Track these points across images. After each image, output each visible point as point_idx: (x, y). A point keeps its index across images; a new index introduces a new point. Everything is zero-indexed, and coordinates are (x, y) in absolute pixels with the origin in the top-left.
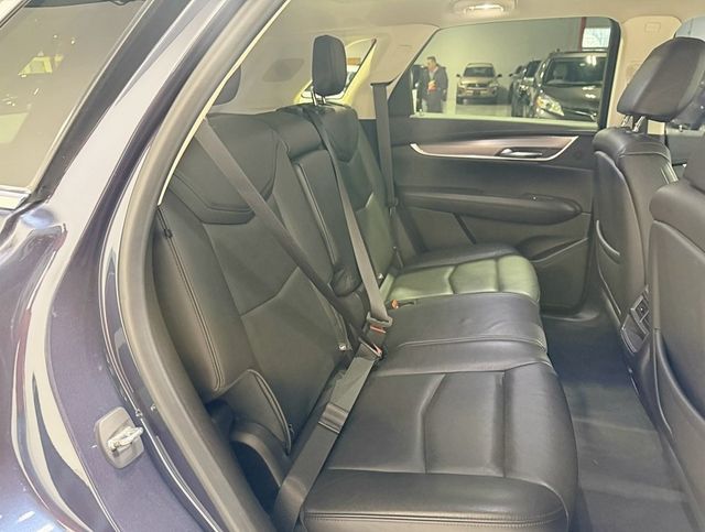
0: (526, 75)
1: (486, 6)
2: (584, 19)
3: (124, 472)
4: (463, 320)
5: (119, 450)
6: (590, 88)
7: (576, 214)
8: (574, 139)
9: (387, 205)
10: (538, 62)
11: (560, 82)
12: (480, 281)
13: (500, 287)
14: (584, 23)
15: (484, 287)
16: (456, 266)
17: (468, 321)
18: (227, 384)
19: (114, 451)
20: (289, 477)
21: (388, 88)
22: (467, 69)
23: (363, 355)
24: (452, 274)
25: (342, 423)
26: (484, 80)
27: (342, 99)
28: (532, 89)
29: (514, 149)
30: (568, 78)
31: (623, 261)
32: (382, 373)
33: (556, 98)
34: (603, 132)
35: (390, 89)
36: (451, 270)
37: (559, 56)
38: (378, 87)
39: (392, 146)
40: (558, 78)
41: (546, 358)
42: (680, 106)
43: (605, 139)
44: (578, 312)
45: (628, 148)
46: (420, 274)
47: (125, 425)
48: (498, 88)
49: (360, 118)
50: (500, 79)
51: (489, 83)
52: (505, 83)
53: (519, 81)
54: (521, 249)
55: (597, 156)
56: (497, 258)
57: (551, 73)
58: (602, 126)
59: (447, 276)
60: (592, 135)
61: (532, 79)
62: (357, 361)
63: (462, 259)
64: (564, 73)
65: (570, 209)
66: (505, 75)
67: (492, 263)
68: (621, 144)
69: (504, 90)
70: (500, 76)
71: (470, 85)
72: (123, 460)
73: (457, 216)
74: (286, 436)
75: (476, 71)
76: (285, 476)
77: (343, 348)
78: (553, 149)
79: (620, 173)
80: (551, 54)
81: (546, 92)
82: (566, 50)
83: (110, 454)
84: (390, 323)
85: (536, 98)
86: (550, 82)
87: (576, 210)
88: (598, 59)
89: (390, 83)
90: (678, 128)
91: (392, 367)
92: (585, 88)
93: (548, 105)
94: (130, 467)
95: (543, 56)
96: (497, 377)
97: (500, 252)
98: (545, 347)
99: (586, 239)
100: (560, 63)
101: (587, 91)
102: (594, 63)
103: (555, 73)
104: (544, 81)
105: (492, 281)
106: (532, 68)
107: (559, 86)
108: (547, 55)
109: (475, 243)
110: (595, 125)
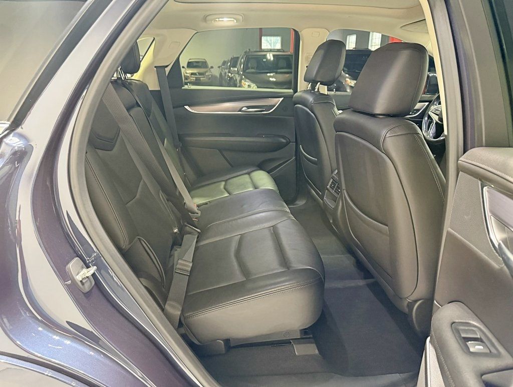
0: (230, 67)
1: (225, 19)
2: (261, 29)
3: (87, 295)
4: (242, 206)
5: (84, 281)
6: (272, 74)
7: (287, 144)
8: (281, 99)
9: (176, 147)
10: (238, 58)
11: (253, 70)
12: (244, 186)
13: (256, 187)
14: (262, 32)
15: (247, 189)
16: (226, 181)
17: (245, 206)
18: (130, 244)
19: (81, 281)
20: (168, 302)
21: (166, 69)
22: (189, 63)
23: (190, 233)
24: (225, 185)
25: (189, 269)
26: (202, 70)
27: (136, 76)
28: (237, 76)
29: (249, 107)
30: (257, 68)
31: (319, 163)
32: (202, 243)
33: (253, 82)
34: (296, 94)
35: (168, 70)
36: (223, 183)
37: (250, 54)
38: (160, 69)
39: (174, 108)
40: (252, 68)
41: (292, 216)
42: (336, 76)
43: (300, 97)
44: (295, 202)
45: (314, 100)
46: (205, 188)
47: (82, 268)
48: (212, 75)
49: (150, 89)
50: (212, 70)
51: (206, 72)
52: (216, 72)
53: (227, 71)
54: (261, 167)
55: (297, 107)
56: (249, 174)
57: (247, 65)
58: (296, 91)
59: (222, 187)
60: (292, 97)
61: (236, 69)
62: (186, 237)
63: (228, 177)
64: (255, 65)
65: (284, 141)
66: (216, 67)
67: (247, 176)
68: (310, 99)
69: (216, 77)
70: (212, 67)
71: (192, 74)
72: (87, 287)
73: (220, 151)
74: (161, 277)
75: (195, 64)
76: (166, 301)
77: (176, 231)
78: (270, 106)
79: (312, 114)
80: (245, 52)
81: (247, 78)
82: (255, 50)
83: (80, 284)
84: (199, 215)
85: (240, 81)
86: (247, 71)
87: (287, 142)
88: (274, 56)
89: (167, 66)
90: (333, 91)
91: (207, 238)
92: (268, 74)
93: (249, 86)
94: (90, 291)
95: (240, 53)
96: (270, 230)
97: (249, 170)
98: (290, 212)
99: (294, 158)
100: (252, 58)
101: (270, 76)
102: (272, 59)
103: (249, 65)
104: (244, 71)
105: (250, 185)
106: (234, 62)
107: (253, 73)
108: (243, 53)
109: (232, 166)
110: (291, 91)
